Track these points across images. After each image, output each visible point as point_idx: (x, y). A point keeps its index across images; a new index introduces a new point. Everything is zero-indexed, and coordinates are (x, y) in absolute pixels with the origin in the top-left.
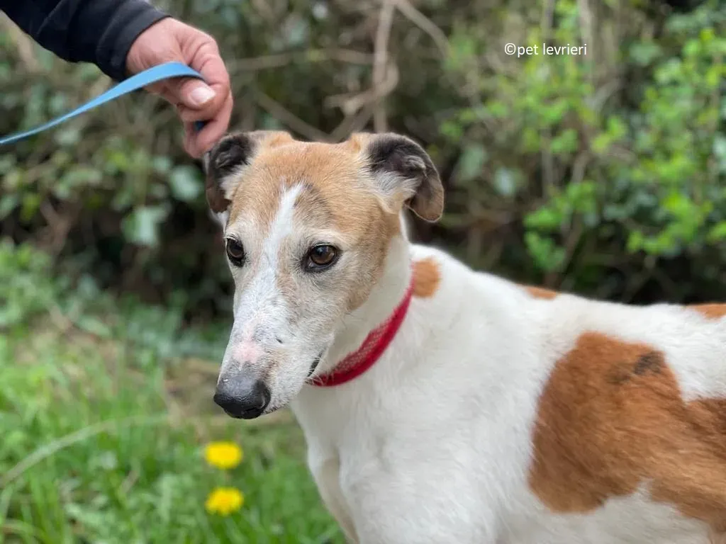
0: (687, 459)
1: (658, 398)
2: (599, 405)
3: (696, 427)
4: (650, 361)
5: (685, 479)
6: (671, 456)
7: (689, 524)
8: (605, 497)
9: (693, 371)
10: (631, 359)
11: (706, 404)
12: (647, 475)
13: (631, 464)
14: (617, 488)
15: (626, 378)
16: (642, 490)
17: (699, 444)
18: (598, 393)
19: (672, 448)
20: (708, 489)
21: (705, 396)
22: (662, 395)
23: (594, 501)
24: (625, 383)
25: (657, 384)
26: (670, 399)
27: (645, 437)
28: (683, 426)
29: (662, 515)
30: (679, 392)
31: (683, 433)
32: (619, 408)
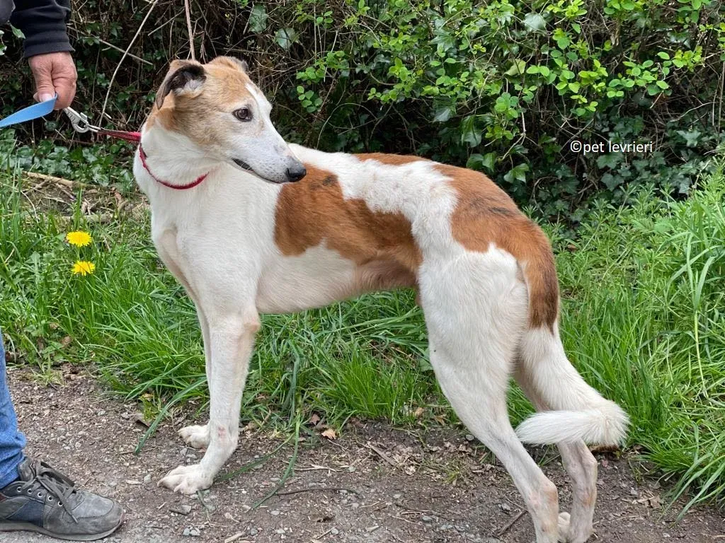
0: (344, 229)
1: (332, 197)
2: (306, 200)
3: (349, 213)
4: (331, 179)
5: (343, 238)
6: (336, 227)
7: (345, 262)
8: (306, 247)
9: (349, 186)
10: (323, 178)
11: (353, 201)
12: (325, 236)
13: (319, 230)
14: (311, 242)
15: (319, 186)
16: (323, 243)
17: (350, 221)
18: (306, 194)
19: (337, 222)
20: (353, 244)
21: (354, 198)
22: (335, 196)
23: (300, 250)
24: (318, 190)
25: (333, 191)
26: (337, 198)
27: (325, 216)
28: (343, 212)
29: (333, 257)
30: (342, 195)
31: (343, 215)
32: (315, 202)
